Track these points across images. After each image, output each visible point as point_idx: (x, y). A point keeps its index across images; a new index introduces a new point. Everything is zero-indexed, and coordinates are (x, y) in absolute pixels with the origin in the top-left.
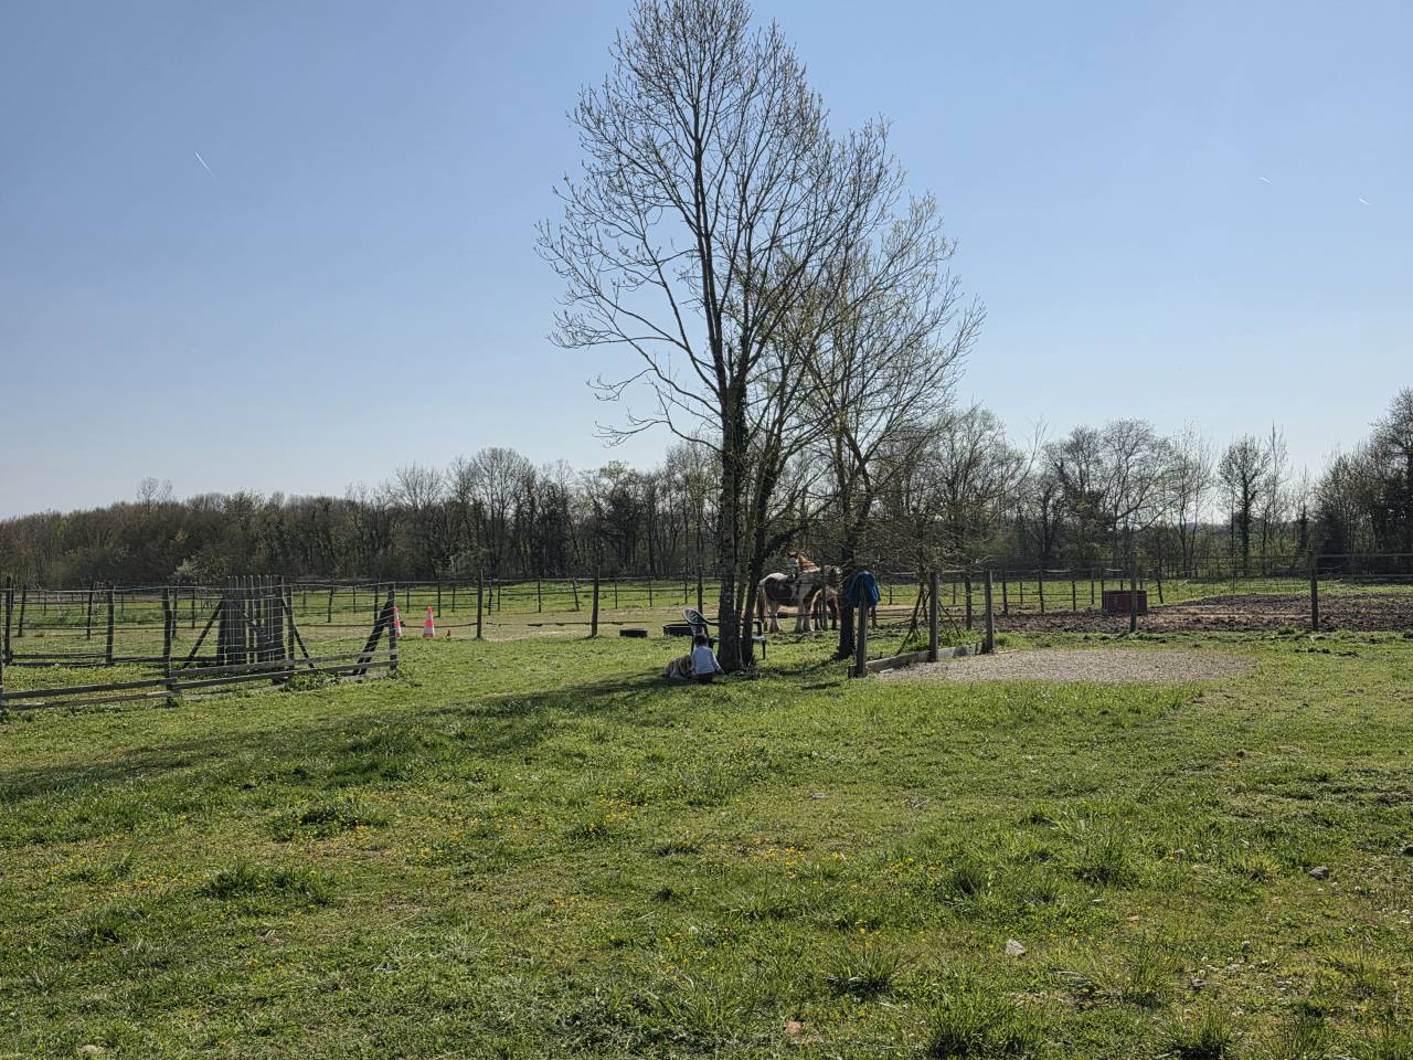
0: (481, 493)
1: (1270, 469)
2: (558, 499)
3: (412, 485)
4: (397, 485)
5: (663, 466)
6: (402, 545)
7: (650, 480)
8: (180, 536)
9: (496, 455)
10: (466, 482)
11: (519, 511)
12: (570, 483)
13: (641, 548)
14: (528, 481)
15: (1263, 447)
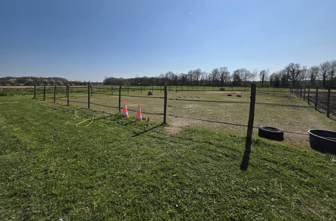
0: (168, 76)
1: (267, 74)
2: (176, 77)
3: (161, 76)
4: (160, 75)
5: (188, 74)
6: (160, 82)
7: (186, 75)
8: (139, 80)
9: (170, 72)
10: (167, 75)
11: (172, 78)
12: (177, 75)
13: (185, 82)
14: (173, 75)
15: (266, 71)
